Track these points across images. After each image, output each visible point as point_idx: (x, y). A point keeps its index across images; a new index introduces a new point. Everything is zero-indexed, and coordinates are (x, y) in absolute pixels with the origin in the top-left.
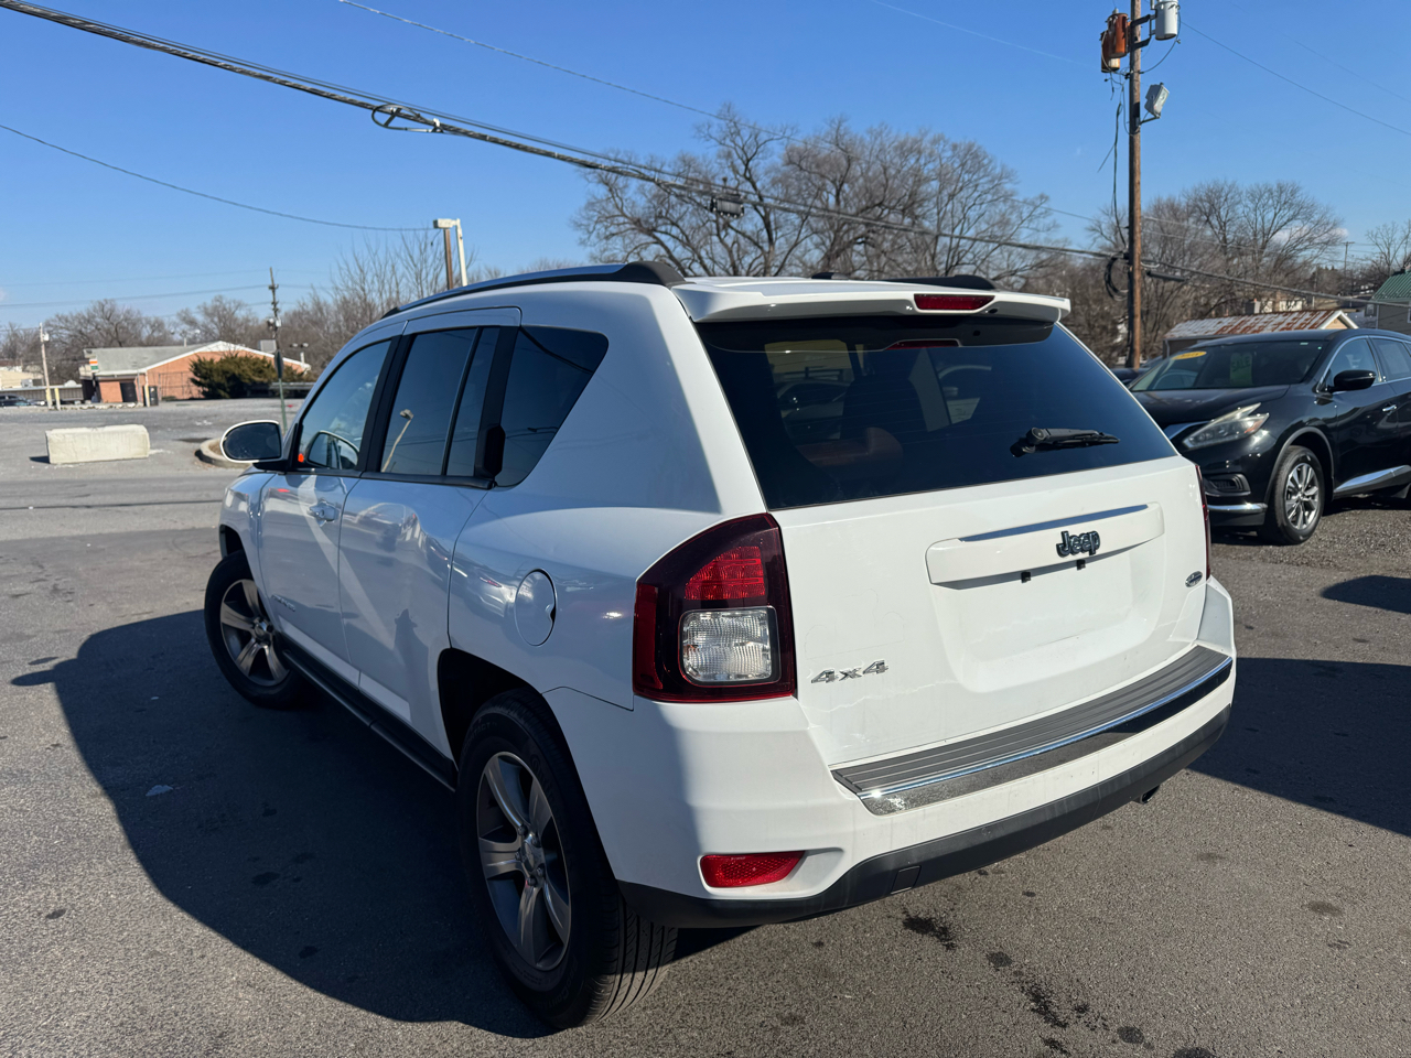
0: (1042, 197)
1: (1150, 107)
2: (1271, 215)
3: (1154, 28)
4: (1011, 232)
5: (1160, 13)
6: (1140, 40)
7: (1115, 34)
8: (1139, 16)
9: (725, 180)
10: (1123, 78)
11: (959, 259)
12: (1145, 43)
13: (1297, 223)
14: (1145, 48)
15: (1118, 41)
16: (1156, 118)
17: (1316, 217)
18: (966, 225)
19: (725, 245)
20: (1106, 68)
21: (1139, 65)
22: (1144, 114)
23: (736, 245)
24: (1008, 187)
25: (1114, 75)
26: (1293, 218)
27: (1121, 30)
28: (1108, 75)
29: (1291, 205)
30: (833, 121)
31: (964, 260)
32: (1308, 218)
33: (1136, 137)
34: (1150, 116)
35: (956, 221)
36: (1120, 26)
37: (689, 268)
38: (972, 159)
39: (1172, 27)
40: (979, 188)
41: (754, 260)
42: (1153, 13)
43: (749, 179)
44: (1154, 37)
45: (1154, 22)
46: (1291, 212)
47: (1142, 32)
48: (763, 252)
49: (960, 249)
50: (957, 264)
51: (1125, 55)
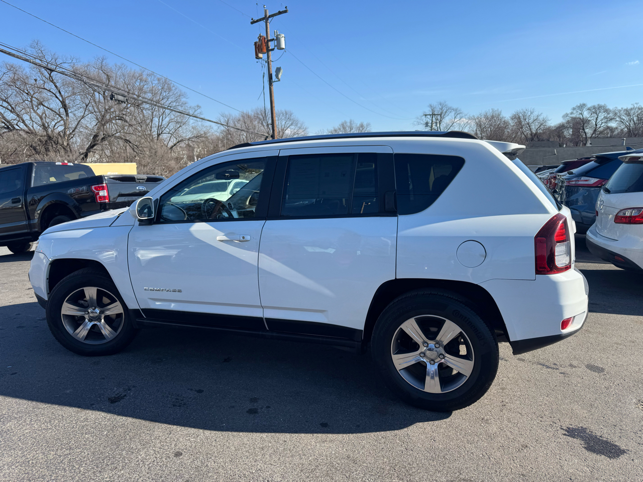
0: (198, 106)
1: (277, 76)
2: (284, 122)
3: (276, 44)
4: (185, 121)
5: (278, 39)
6: (270, 48)
7: (262, 44)
8: (269, 39)
9: (36, 80)
10: (265, 62)
11: (162, 132)
12: (273, 50)
13: (292, 127)
14: (273, 52)
15: (263, 47)
16: (279, 81)
17: (299, 125)
18: (164, 116)
19: (38, 114)
20: (257, 57)
21: (271, 58)
22: (274, 78)
23: (44, 115)
24: (183, 100)
25: (260, 60)
26: (292, 124)
27: (264, 43)
28: (258, 60)
29: (290, 119)
30: (99, 59)
31: (165, 132)
32: (296, 125)
33: (271, 87)
34: (276, 80)
35: (160, 114)
36: (263, 40)
37: (17, 125)
38: (166, 86)
39: (283, 46)
40: (169, 99)
41: (56, 124)
42: (275, 38)
43: (52, 81)
44: (276, 48)
45: (276, 42)
46: (290, 123)
47: (271, 45)
48: (63, 120)
49: (162, 126)
50: (162, 133)
51: (265, 53)
